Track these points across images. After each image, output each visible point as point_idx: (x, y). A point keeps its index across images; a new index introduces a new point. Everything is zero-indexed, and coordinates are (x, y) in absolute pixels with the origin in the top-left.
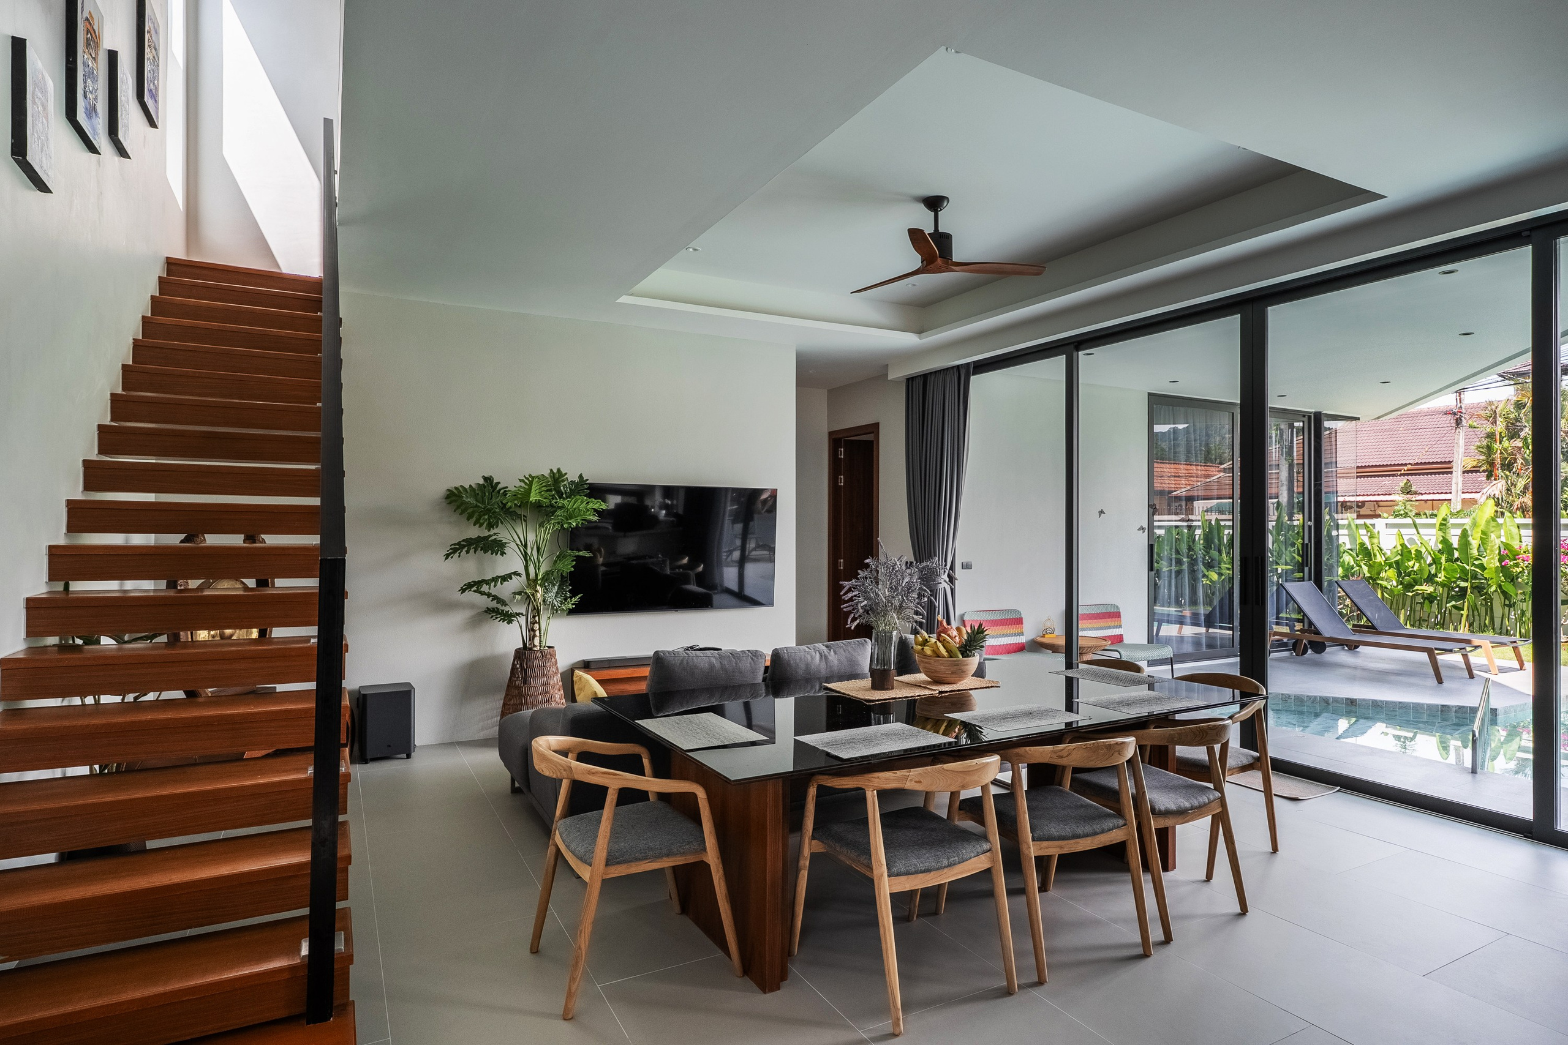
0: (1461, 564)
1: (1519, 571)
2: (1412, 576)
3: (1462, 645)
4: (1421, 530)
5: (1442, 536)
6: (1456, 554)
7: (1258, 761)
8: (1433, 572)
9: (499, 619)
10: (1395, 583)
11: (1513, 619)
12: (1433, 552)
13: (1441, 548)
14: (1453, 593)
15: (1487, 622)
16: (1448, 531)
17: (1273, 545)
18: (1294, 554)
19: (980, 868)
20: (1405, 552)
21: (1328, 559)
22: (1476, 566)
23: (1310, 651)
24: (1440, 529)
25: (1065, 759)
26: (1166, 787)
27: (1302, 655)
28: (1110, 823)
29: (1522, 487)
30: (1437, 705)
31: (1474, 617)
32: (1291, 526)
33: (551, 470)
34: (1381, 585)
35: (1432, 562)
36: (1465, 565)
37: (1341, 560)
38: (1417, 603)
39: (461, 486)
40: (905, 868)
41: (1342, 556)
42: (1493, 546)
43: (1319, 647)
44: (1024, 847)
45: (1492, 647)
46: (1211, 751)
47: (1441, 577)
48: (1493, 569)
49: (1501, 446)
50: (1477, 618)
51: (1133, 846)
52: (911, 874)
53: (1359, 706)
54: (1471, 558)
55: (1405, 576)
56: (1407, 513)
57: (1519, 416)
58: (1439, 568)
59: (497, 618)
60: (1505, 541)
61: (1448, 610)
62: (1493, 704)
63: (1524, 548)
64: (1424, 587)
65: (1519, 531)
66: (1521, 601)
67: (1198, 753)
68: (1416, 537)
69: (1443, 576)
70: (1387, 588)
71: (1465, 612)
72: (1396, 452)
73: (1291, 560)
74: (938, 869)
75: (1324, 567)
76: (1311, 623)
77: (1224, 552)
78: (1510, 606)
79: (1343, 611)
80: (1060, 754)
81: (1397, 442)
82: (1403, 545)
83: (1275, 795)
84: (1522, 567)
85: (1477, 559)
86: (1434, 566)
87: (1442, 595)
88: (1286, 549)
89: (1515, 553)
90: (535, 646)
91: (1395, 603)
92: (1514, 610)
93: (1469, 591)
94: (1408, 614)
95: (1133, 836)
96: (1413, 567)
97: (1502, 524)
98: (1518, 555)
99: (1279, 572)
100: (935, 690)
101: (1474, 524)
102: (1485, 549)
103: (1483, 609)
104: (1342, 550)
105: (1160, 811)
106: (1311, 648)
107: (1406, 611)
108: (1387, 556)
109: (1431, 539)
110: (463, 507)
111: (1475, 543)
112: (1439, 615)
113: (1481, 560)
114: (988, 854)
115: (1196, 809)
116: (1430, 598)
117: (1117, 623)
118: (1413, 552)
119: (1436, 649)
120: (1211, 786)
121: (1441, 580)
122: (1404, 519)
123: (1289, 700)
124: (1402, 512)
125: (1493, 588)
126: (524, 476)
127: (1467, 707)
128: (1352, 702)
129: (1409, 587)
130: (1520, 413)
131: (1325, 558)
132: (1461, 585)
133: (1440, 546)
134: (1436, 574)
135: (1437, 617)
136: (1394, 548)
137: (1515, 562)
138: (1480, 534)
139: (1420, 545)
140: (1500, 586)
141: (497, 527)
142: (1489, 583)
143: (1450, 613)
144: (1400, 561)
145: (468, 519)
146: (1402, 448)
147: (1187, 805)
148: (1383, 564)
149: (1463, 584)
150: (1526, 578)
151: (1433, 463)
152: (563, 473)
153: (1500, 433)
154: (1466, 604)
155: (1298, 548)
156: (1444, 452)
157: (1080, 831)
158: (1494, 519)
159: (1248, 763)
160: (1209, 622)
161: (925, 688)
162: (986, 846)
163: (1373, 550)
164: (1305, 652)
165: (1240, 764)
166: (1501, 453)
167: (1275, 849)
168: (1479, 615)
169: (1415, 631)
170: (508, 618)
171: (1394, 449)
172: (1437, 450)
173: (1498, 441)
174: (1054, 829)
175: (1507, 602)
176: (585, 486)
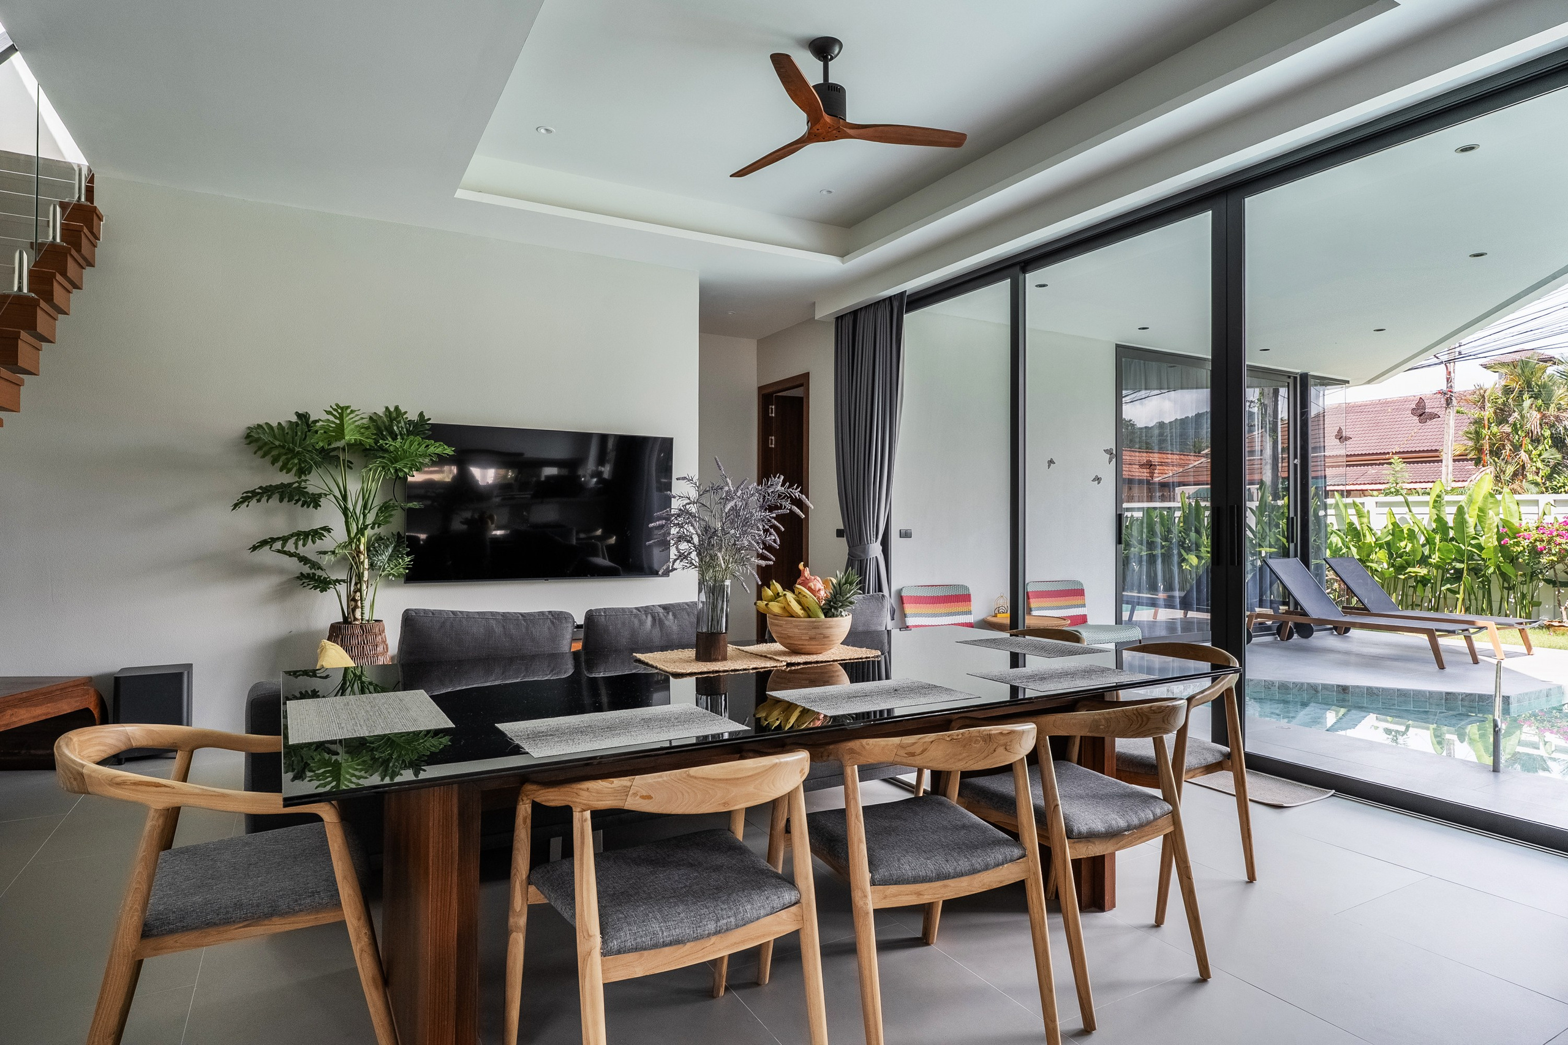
0: (1457, 544)
1: (1519, 551)
2: (1404, 557)
3: (1465, 626)
4: (1413, 509)
5: (1437, 514)
6: (1452, 533)
7: (1229, 759)
8: (1427, 553)
9: (312, 586)
10: (1385, 566)
11: (1511, 602)
12: (1427, 531)
13: (1435, 527)
14: (1448, 575)
15: (1484, 606)
16: (1442, 508)
17: (1256, 527)
18: (1278, 536)
19: (777, 933)
20: (1396, 531)
21: (1315, 540)
22: (1473, 546)
23: (1295, 636)
24: (1434, 507)
25: (918, 757)
26: (1094, 796)
27: (1287, 639)
28: (999, 854)
29: (1512, 474)
30: (1441, 693)
31: (1470, 601)
32: (1275, 506)
33: (387, 408)
34: (1371, 567)
35: (1425, 542)
36: (1461, 545)
37: (1329, 541)
38: (1410, 587)
39: (267, 423)
40: (635, 939)
41: (1330, 537)
42: (1491, 524)
43: (1305, 630)
44: (856, 896)
45: (1498, 629)
46: (1159, 745)
47: (1435, 559)
48: (1492, 549)
49: (1490, 431)
50: (1474, 602)
51: (1034, 888)
52: (645, 949)
53: (1352, 694)
54: (1468, 537)
55: (1397, 558)
56: (1398, 491)
57: (1507, 401)
58: (1433, 548)
59: (308, 585)
60: (1503, 518)
61: (1442, 593)
62: (1505, 691)
63: (1524, 526)
64: (1417, 569)
65: (1519, 508)
66: (1521, 583)
67: (1141, 747)
68: (1408, 517)
69: (1437, 557)
70: (1378, 571)
71: (1460, 596)
72: (1382, 441)
73: (1275, 542)
74: (696, 939)
75: (1311, 550)
76: (1297, 603)
77: (1205, 534)
78: (1509, 589)
79: (1331, 595)
80: (910, 749)
81: (1382, 430)
82: (1395, 524)
83: (1250, 800)
84: (1523, 546)
85: (1475, 538)
86: (1428, 546)
87: (1436, 577)
88: (1270, 531)
89: (1515, 531)
90: (355, 619)
91: (1389, 584)
92: (1514, 593)
93: (1465, 572)
94: (1400, 598)
95: (1036, 874)
96: (1405, 548)
97: (1500, 501)
98: (1518, 533)
99: (1263, 555)
100: (782, 661)
101: (1471, 501)
102: (1482, 528)
103: (1481, 592)
104: (1329, 530)
105: (1080, 833)
106: (1297, 632)
107: (1397, 595)
108: (1377, 536)
109: (1423, 517)
110: (265, 449)
111: (1471, 520)
112: (1433, 599)
113: (1478, 539)
114: (793, 909)
115: (1135, 828)
116: (1423, 581)
117: (1079, 602)
118: (1405, 531)
119: (1437, 630)
120: (1158, 793)
121: (1435, 561)
122: (1396, 497)
123: (1272, 688)
124: (1393, 490)
125: (1491, 570)
126: (331, 407)
127: (1476, 694)
128: (1344, 689)
129: (1401, 569)
130: (1509, 398)
131: (1312, 539)
132: (1456, 567)
133: (1434, 525)
134: (1430, 555)
135: (1430, 601)
136: (1385, 528)
137: (1515, 540)
138: (1476, 512)
139: (1412, 524)
140: (1499, 567)
141: (309, 473)
142: (1487, 564)
143: (1445, 598)
144: (1391, 542)
145: (273, 463)
146: (1388, 437)
147: (1122, 823)
148: (1373, 545)
149: (1459, 566)
150: (1527, 558)
151: (1419, 452)
152: (403, 411)
153: (1489, 419)
154: (1462, 588)
155: (1283, 530)
156: (1431, 440)
157: (949, 868)
158: (1492, 495)
159: (1214, 761)
160: (1185, 605)
161: (771, 658)
162: (789, 896)
163: (1363, 530)
164: (1290, 636)
165: (1204, 763)
166: (1490, 439)
167: (1252, 878)
168: (1476, 599)
169: (1409, 613)
170: (323, 584)
171: (1380, 438)
172: (1423, 438)
173: (1487, 427)
174: (909, 865)
175: (1506, 585)
176: (426, 426)
